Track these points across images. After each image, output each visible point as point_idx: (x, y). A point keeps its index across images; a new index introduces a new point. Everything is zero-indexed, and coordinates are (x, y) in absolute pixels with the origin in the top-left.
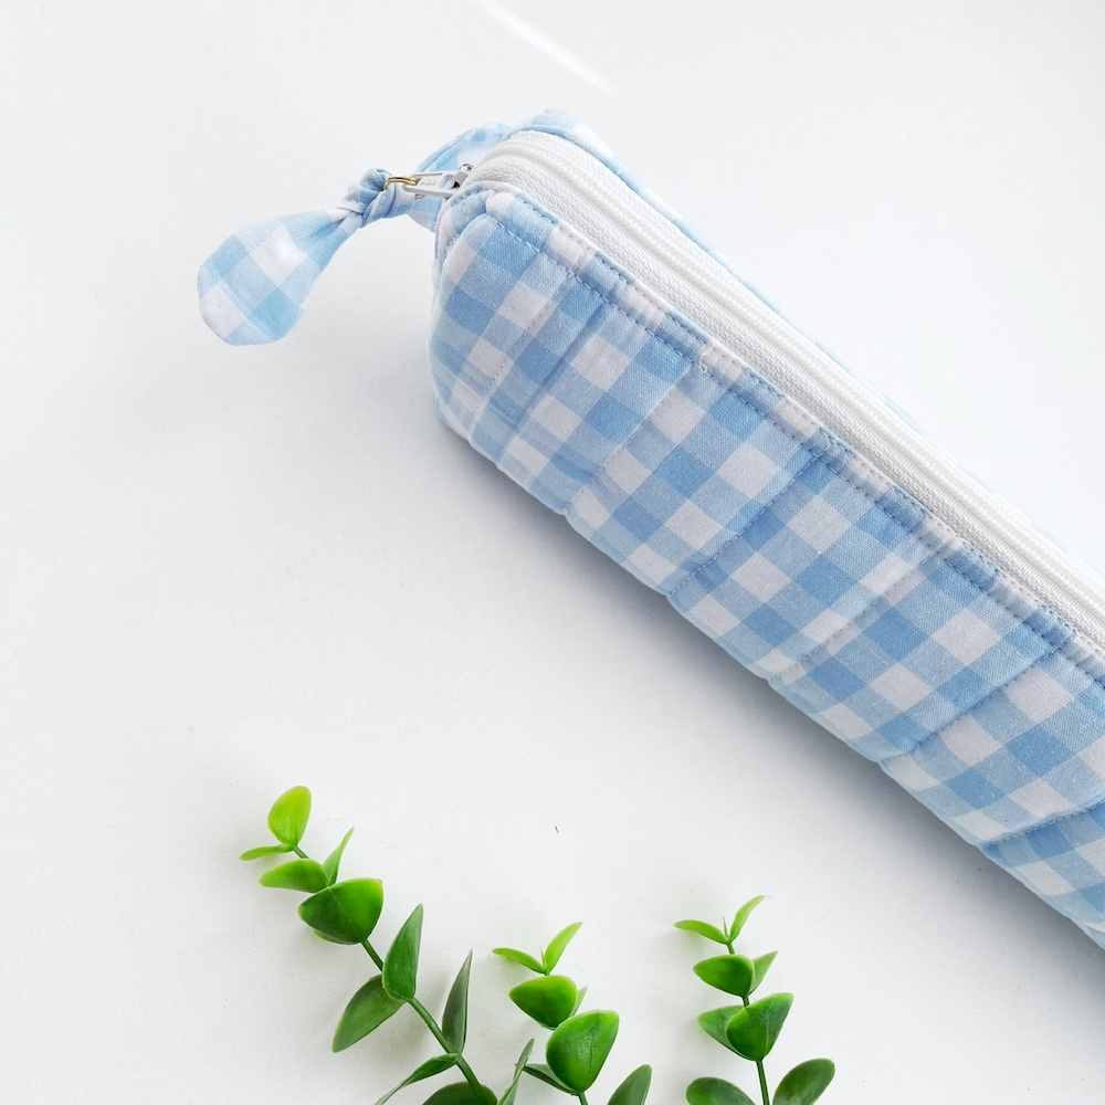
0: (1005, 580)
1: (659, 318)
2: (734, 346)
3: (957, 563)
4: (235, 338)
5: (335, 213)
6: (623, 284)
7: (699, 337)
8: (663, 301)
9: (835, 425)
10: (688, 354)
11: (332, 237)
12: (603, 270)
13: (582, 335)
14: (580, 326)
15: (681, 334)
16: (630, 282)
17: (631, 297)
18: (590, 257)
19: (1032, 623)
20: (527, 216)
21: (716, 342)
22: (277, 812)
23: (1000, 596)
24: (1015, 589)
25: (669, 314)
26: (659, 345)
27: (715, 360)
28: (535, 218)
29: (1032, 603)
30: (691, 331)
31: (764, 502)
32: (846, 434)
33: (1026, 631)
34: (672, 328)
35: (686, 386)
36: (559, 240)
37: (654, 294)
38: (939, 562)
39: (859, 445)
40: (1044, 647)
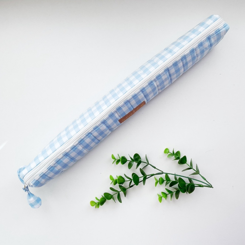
0: (82, 138)
1: (47, 170)
2: (52, 163)
3: (79, 142)
4: (41, 205)
5: (27, 193)
6: (43, 173)
7: (50, 166)
8: (45, 169)
9: (62, 153)
10: (52, 167)
11: (30, 194)
12: (41, 175)
13: (47, 176)
14: (47, 177)
15: (49, 168)
16: (43, 172)
17: (44, 172)
18: (39, 176)
19: (87, 135)
20: (34, 182)
21: (51, 164)
22: (92, 206)
23: (84, 138)
24: (83, 137)
25: (47, 169)
26: (50, 170)
27: (53, 164)
28: (34, 181)
29: (85, 136)
30: (49, 167)
31: (70, 159)
32: (64, 152)
33: (88, 136)
34: (49, 169)
35: (55, 167)
36: (37, 179)
37: (44, 170)
38: (79, 143)
39: (65, 151)
40: (90, 134)
